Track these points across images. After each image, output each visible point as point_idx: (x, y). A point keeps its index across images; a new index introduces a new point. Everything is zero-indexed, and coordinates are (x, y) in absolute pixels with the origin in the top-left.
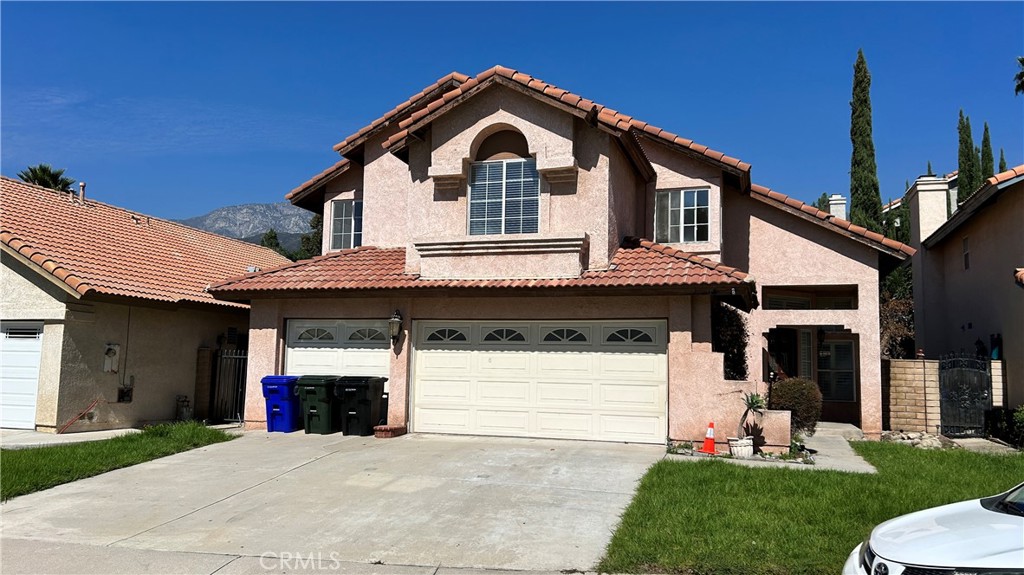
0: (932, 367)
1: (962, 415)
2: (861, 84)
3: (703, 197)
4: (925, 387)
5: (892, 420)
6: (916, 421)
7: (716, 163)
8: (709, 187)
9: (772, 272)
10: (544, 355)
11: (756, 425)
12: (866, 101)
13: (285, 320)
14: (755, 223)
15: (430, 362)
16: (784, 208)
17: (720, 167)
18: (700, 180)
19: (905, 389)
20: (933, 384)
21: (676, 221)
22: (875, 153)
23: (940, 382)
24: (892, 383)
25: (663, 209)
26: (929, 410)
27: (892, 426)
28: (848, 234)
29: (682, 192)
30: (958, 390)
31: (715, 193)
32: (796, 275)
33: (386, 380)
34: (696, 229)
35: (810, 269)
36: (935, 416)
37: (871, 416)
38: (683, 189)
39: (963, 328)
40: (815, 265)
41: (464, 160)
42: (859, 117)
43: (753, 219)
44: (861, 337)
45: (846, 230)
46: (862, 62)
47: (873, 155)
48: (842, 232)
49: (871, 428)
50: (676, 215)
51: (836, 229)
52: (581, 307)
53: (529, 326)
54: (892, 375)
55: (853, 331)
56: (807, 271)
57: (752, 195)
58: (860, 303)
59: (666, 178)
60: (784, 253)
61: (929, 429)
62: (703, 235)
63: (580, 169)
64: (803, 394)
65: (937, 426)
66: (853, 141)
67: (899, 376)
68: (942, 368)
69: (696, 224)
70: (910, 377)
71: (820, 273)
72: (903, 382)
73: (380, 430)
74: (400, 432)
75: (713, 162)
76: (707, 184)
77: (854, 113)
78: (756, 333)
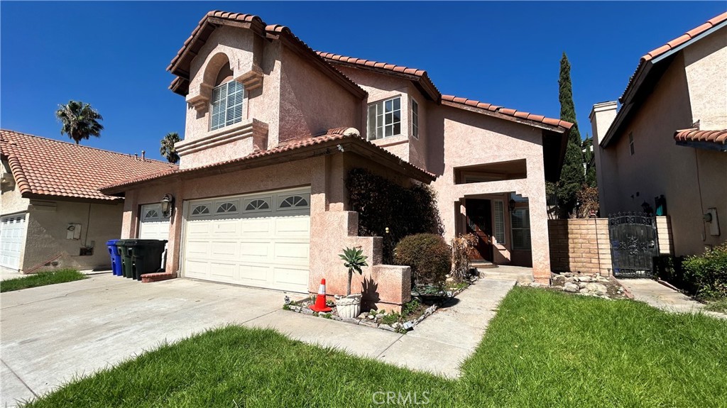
0: (603, 224)
1: (632, 260)
2: (565, 70)
3: (397, 103)
4: (597, 239)
5: (571, 264)
6: (591, 265)
7: (402, 75)
8: (401, 95)
9: (460, 157)
10: (245, 221)
11: (372, 281)
12: (568, 78)
13: (140, 206)
14: (448, 123)
15: (194, 228)
16: (465, 108)
17: (404, 77)
18: (395, 91)
19: (581, 241)
20: (604, 236)
21: (380, 124)
22: (575, 107)
23: (610, 234)
24: (570, 236)
25: (373, 116)
26: (601, 256)
27: (572, 269)
28: (514, 120)
29: (384, 102)
30: (626, 240)
31: (404, 98)
32: (477, 157)
33: (167, 241)
34: (393, 127)
35: (488, 151)
36: (607, 261)
37: (540, 263)
38: (384, 100)
39: (633, 196)
40: (491, 148)
41: (201, 85)
42: (563, 88)
43: (446, 121)
44: (530, 200)
45: (512, 116)
46: (565, 58)
47: (573, 108)
48: (509, 118)
49: (541, 273)
50: (380, 118)
51: (505, 117)
52: (262, 181)
53: (238, 199)
54: (569, 231)
55: (523, 196)
56: (486, 153)
57: (443, 103)
58: (528, 173)
59: (375, 94)
60: (468, 142)
61: (603, 271)
62: (397, 131)
63: (265, 75)
64: (421, 249)
65: (609, 270)
66: (561, 101)
67: (575, 231)
68: (611, 224)
69: (393, 124)
70: (584, 232)
71: (496, 153)
72: (578, 236)
73: (144, 277)
74: (173, 276)
75: (399, 74)
76: (398, 93)
77: (561, 86)
78: (449, 202)
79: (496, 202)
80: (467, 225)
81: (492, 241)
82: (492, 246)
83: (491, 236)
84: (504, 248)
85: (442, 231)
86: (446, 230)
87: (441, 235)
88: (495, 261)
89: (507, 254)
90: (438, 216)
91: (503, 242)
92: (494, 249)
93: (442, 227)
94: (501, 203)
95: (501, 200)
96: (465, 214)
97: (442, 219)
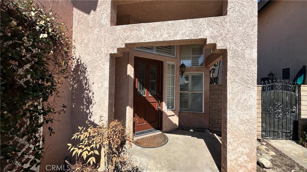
1: (276, 123)
23: (262, 100)
68: (263, 90)
78: (103, 55)
79: (169, 65)
80: (135, 90)
81: (162, 107)
82: (161, 113)
83: (162, 101)
84: (174, 114)
85: (90, 102)
86: (96, 99)
87: (88, 108)
88: (164, 129)
89: (175, 120)
90: (85, 78)
91: (173, 108)
92: (164, 116)
93: (90, 94)
94: (173, 66)
95: (173, 63)
96: (133, 76)
97: (90, 82)
